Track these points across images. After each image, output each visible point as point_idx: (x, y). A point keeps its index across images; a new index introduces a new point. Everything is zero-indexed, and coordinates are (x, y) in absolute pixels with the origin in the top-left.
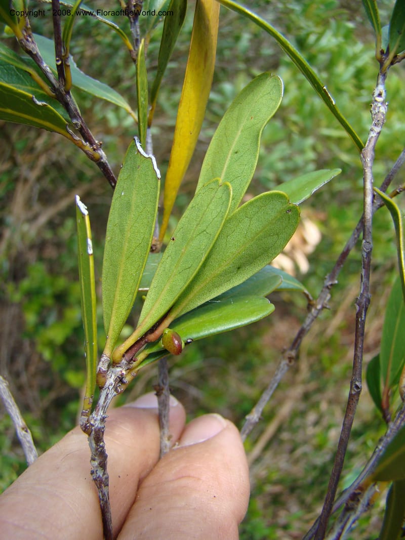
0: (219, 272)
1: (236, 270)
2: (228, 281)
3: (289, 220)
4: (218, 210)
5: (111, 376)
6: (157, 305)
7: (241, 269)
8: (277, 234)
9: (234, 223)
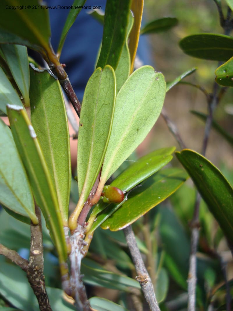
0: (125, 136)
1: (136, 131)
2: (133, 142)
3: (159, 85)
4: (108, 86)
5: (74, 242)
6: (89, 173)
7: (139, 130)
8: (155, 98)
9: (124, 96)
